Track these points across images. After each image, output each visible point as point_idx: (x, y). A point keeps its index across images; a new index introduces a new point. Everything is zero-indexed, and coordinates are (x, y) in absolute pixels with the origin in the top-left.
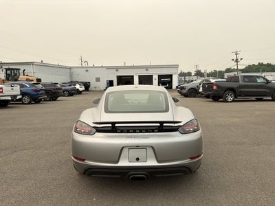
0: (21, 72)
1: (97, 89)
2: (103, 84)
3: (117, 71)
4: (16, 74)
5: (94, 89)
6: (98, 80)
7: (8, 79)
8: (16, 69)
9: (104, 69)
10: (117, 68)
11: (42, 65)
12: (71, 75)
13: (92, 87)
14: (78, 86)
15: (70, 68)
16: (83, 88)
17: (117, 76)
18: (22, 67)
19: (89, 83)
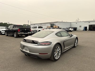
0: (54, 25)
1: (80, 30)
2: (82, 28)
3: (89, 23)
4: (53, 25)
5: (78, 30)
6: (80, 27)
7: (51, 27)
8: (53, 24)
9: (84, 22)
10: (89, 22)
11: (62, 22)
12: (71, 25)
13: (78, 29)
14: (70, 29)
15: (71, 23)
16: (73, 30)
17: (89, 25)
18: (55, 23)
19: (77, 28)
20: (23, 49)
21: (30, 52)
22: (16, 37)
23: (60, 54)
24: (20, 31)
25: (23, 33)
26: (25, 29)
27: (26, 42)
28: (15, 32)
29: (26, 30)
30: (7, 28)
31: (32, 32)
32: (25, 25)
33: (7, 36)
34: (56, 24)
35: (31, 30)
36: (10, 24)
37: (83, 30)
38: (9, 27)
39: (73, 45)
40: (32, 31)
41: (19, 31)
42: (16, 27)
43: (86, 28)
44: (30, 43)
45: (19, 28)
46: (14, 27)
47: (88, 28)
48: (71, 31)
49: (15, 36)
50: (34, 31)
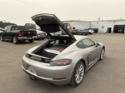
0: (69, 24)
1: (102, 32)
2: (105, 30)
3: (115, 22)
4: (67, 26)
6: (103, 27)
8: (67, 24)
11: (79, 21)
12: (90, 25)
13: (99, 31)
14: (90, 31)
15: (90, 22)
16: (93, 32)
17: (114, 25)
18: (69, 23)
19: (98, 29)
20: (26, 70)
21: (37, 75)
22: (16, 44)
23: (83, 74)
24: (22, 35)
25: (26, 38)
26: (29, 31)
27: (32, 59)
28: (14, 37)
29: (29, 33)
30: (3, 31)
31: (39, 36)
32: (29, 24)
33: (3, 41)
34: (71, 24)
35: (37, 33)
36: (7, 23)
37: (106, 33)
38: (5, 29)
39: (98, 58)
40: (39, 34)
41: (20, 35)
42: (15, 29)
43: (110, 29)
44: (37, 60)
45: (19, 31)
46: (13, 29)
47: (112, 30)
48: (90, 33)
49: (15, 41)
50: (41, 35)
